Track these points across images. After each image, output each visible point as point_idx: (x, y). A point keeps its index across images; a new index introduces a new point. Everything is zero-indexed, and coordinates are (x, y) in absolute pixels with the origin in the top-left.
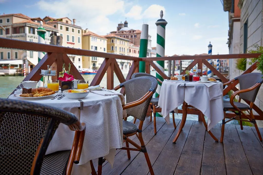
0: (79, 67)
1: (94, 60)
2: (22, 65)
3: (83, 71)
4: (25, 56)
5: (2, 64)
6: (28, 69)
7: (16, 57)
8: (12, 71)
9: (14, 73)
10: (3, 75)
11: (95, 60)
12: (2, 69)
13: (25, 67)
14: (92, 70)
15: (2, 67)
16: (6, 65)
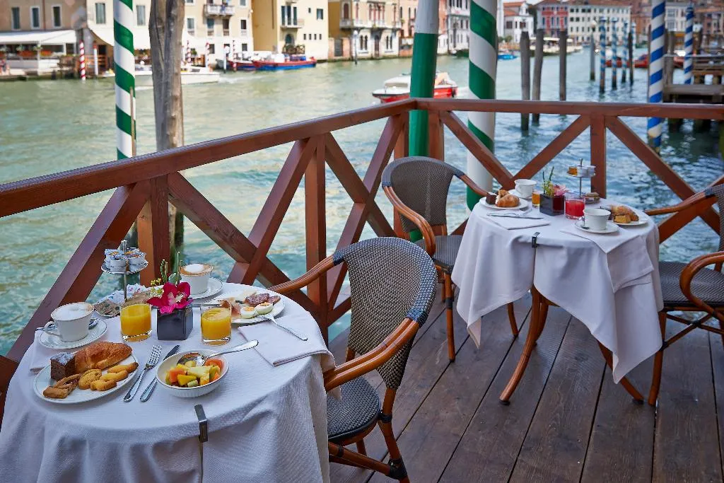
0: (245, 47)
1: (289, 23)
2: (75, 46)
3: (257, 59)
4: (84, 19)
5: (17, 45)
6: (93, 58)
7: (57, 22)
8: (46, 65)
9: (51, 70)
10: (21, 78)
11: (292, 26)
12: (18, 59)
13: (82, 52)
14: (283, 56)
15: (17, 52)
16: (30, 48)
